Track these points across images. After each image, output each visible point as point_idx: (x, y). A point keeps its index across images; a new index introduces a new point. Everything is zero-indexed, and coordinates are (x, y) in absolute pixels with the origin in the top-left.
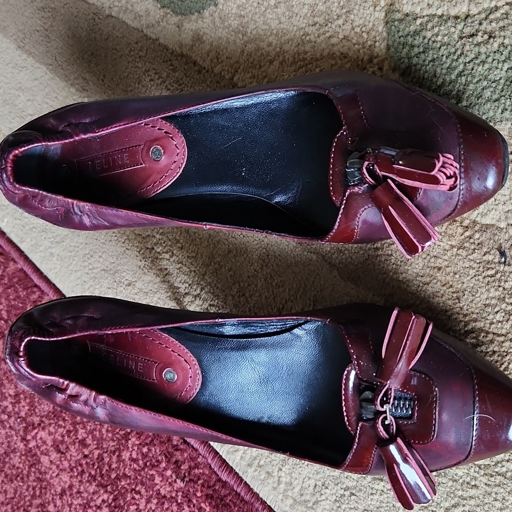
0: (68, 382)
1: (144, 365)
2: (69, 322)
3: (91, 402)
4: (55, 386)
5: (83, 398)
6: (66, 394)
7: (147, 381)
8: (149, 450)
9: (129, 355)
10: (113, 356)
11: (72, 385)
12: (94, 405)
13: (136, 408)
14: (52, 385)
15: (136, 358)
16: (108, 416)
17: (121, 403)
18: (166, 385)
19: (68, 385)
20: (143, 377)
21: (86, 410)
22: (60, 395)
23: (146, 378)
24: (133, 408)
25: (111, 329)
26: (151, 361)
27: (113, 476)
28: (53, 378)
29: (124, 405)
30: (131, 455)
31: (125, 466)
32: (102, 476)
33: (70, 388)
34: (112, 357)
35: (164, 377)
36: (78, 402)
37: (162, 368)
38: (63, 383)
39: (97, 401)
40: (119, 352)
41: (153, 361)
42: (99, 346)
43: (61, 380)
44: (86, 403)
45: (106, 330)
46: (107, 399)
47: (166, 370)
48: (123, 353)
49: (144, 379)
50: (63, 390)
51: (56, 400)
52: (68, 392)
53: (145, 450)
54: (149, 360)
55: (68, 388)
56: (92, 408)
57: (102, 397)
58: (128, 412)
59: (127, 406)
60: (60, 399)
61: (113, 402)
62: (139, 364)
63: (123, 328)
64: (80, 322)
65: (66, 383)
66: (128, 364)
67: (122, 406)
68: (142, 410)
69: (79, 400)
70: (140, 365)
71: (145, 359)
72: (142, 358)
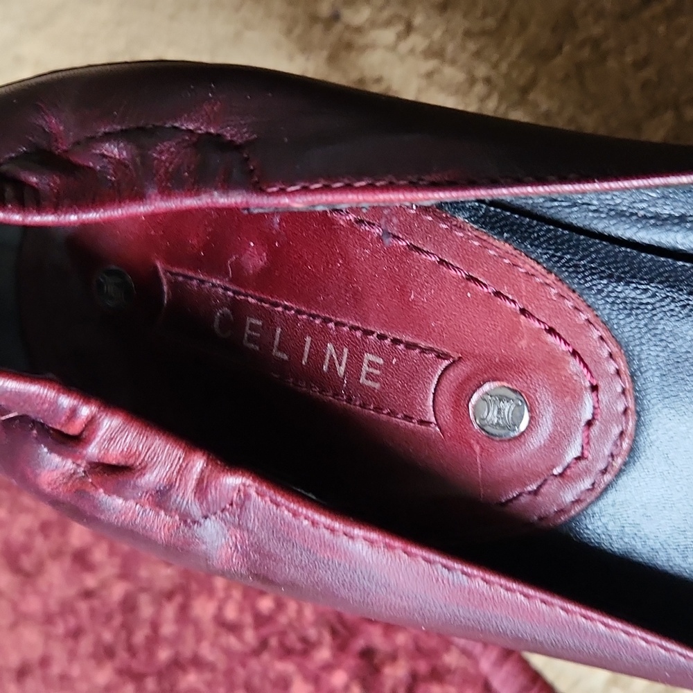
0: (94, 409)
1: (388, 362)
2: (113, 150)
3: (186, 497)
4: (34, 422)
5: (152, 478)
6: (83, 457)
7: (397, 425)
8: (280, 606)
9: (326, 321)
10: (259, 323)
11: (109, 423)
12: (196, 510)
13: (374, 536)
14: (23, 419)
15: (359, 334)
16: (246, 555)
17: (310, 513)
18: (477, 449)
19: (91, 423)
20: (378, 409)
21: (160, 523)
22: (56, 459)
23: (392, 413)
24: (358, 532)
25: (305, 190)
26: (423, 351)
27: (164, 655)
28: (33, 389)
29: (323, 519)
30: (220, 609)
31: (199, 637)
32: (131, 650)
33: (100, 433)
34: (253, 327)
35: (472, 417)
36: (127, 494)
37: (468, 379)
38: (74, 412)
39: (212, 494)
40: (286, 307)
41: (432, 350)
42: (202, 282)
43: (66, 401)
44: (161, 498)
45: (282, 191)
46: (252, 492)
47: (487, 387)
48: (299, 312)
49: (384, 417)
50: (69, 442)
51: (36, 476)
52: (93, 450)
53: (266, 604)
54: (410, 346)
55: (94, 432)
56: (186, 519)
57: (233, 481)
58: (332, 548)
59: (337, 525)
60: (55, 475)
61: (278, 505)
62: (368, 357)
63: (363, 189)
64: (164, 153)
65: (85, 411)
66: (318, 355)
67: (314, 523)
68: (397, 544)
69: (135, 487)
70: (371, 364)
71: (396, 341)
72: (382, 337)
